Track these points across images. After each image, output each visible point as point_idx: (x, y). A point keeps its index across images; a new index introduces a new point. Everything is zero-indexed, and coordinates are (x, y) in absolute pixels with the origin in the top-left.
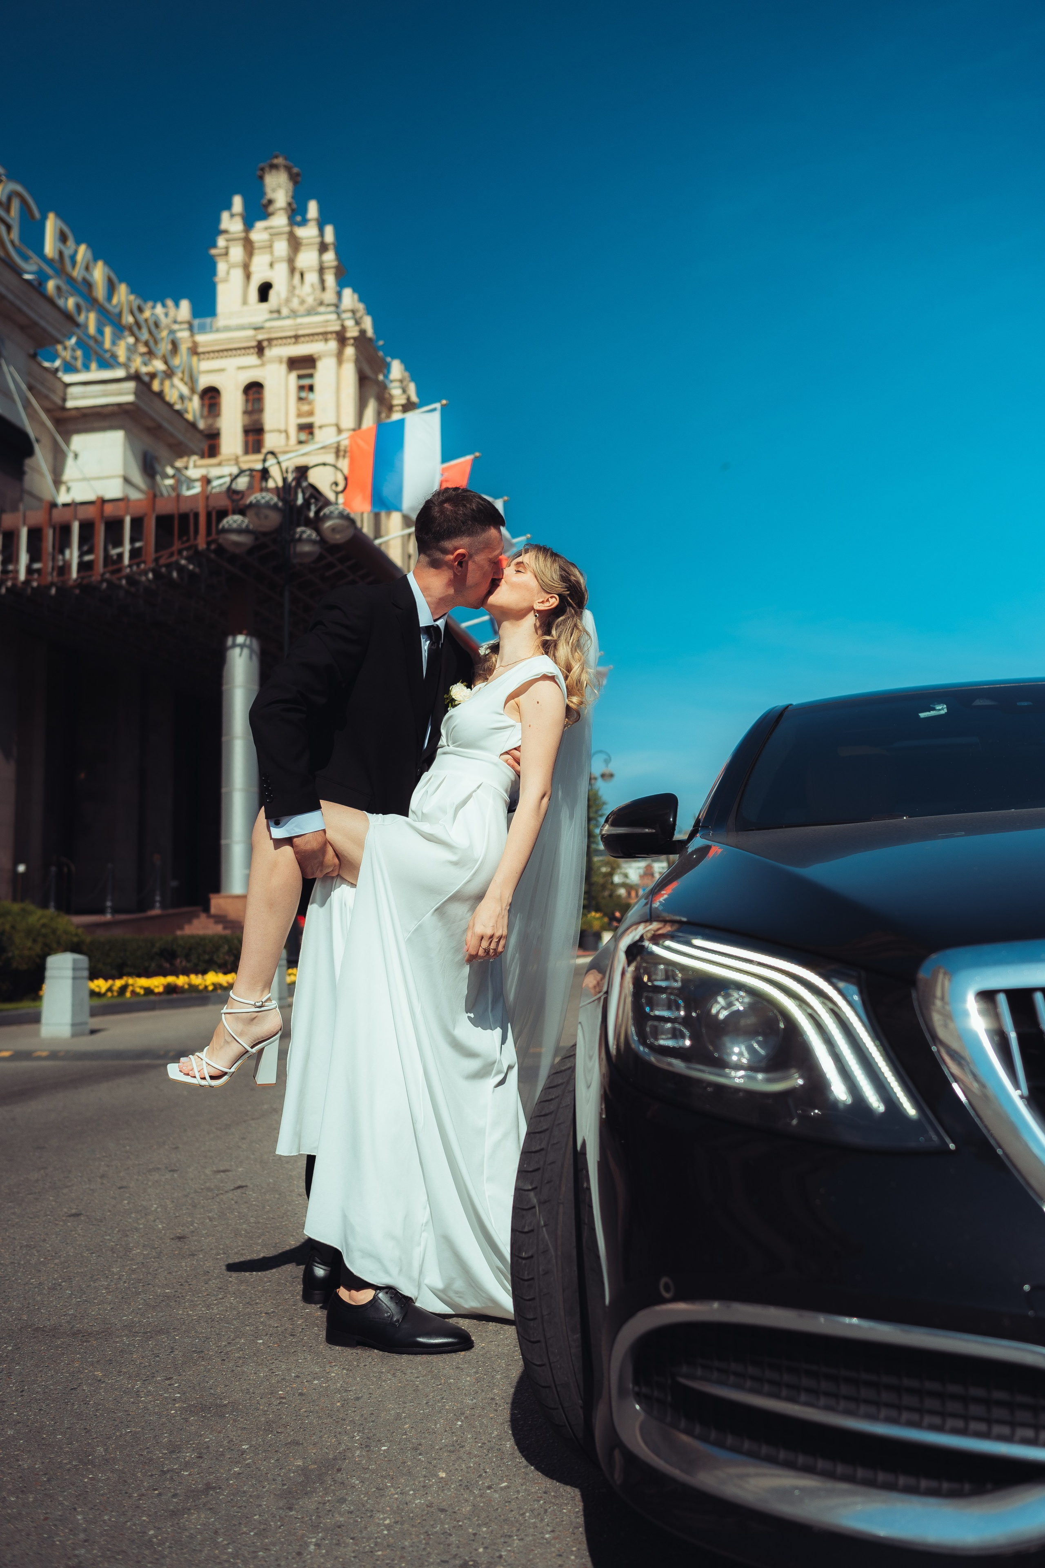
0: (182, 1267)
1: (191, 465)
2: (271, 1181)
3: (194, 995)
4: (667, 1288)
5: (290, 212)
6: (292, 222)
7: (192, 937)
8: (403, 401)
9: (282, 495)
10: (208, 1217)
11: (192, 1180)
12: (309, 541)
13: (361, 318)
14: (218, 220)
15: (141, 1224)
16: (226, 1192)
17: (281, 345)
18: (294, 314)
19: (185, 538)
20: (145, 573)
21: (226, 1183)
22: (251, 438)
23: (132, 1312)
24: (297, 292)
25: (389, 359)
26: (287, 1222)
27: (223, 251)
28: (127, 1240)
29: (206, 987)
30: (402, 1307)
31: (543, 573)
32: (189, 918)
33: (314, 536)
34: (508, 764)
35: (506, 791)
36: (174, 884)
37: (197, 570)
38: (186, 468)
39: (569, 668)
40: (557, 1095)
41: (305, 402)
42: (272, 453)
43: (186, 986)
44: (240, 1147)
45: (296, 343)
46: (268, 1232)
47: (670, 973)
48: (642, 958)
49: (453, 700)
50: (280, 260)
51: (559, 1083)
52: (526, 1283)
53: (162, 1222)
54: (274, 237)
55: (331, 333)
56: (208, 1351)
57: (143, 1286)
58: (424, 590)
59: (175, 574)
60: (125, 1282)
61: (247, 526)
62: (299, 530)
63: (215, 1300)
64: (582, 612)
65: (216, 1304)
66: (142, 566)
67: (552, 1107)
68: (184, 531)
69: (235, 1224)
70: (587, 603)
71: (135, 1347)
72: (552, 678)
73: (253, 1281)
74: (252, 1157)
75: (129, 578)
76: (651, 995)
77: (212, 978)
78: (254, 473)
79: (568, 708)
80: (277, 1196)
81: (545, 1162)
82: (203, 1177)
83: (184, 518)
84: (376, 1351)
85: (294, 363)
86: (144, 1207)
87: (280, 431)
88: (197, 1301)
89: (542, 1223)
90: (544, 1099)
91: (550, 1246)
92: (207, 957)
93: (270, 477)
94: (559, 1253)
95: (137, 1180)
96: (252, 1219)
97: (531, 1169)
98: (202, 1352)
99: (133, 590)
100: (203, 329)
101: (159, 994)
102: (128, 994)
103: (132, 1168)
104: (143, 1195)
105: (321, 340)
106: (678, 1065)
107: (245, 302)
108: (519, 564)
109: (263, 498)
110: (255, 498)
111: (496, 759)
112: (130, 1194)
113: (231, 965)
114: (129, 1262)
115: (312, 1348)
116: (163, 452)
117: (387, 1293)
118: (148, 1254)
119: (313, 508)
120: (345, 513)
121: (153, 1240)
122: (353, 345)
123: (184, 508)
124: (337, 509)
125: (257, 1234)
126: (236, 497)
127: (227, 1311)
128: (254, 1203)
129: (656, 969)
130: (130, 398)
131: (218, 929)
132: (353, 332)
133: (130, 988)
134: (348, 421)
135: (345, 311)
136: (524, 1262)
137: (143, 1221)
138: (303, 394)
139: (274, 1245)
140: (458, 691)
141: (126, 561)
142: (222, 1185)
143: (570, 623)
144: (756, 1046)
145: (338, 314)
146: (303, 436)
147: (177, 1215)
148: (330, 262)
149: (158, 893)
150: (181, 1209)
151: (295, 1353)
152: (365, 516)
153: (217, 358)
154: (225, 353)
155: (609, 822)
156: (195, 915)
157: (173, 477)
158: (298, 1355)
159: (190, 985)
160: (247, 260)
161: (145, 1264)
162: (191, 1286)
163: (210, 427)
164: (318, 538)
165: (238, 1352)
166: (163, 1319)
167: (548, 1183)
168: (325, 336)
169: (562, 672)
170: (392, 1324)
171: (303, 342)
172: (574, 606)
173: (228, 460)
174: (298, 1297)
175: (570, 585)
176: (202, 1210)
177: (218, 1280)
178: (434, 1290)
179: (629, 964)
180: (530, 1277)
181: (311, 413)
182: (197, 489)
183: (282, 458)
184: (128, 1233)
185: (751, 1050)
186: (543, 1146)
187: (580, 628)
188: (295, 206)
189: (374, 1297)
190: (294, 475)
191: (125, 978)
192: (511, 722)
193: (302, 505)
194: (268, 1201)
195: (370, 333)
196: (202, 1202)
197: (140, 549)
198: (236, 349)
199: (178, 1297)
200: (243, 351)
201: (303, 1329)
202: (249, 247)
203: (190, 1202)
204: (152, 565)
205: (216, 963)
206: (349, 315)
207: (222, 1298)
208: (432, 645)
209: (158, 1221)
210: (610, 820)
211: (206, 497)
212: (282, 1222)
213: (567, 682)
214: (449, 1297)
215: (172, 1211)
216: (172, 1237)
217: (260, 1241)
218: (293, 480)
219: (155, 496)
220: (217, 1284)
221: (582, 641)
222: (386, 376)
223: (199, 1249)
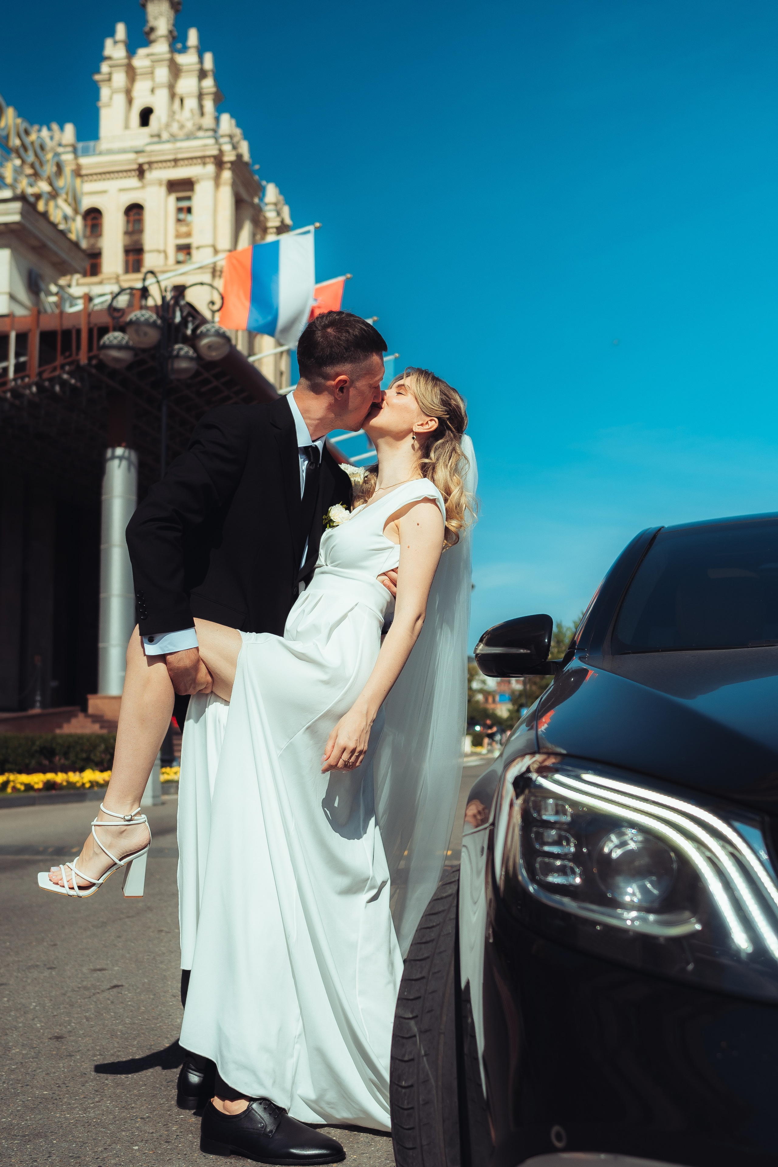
0: (60, 1068)
1: (74, 283)
2: (146, 980)
3: (72, 792)
4: (559, 1138)
5: (171, 39)
6: (173, 49)
7: (70, 736)
8: (277, 223)
9: (161, 313)
10: (85, 1016)
11: (69, 978)
12: (187, 357)
13: (238, 142)
14: (102, 47)
15: (20, 1023)
16: (103, 991)
17: (160, 168)
18: (174, 138)
19: (67, 354)
20: (29, 386)
21: (103, 982)
22: (131, 257)
23: (11, 1114)
24: (177, 117)
25: (264, 183)
26: (161, 1024)
27: (106, 77)
28: (7, 1039)
29: (83, 784)
30: (275, 1118)
31: (423, 395)
32: (68, 717)
33: (191, 353)
34: (385, 585)
35: (381, 611)
36: (54, 684)
37: (79, 384)
38: (69, 286)
39: (448, 492)
40: (438, 922)
41: (183, 223)
42: (152, 272)
43: (65, 784)
44: (115, 946)
45: (175, 166)
46: (143, 1033)
47: (560, 808)
48: (530, 792)
49: (331, 521)
50: (161, 86)
51: (440, 910)
52: (406, 1112)
53: (40, 1022)
54: (155, 64)
55: (209, 157)
56: (85, 1156)
57: (22, 1087)
58: (304, 412)
59: (57, 388)
60: (4, 1082)
61: (127, 343)
62: (177, 346)
63: (92, 1104)
64: (461, 436)
65: (93, 1108)
66: (27, 380)
67: (433, 935)
68: (66, 347)
69: (112, 1025)
70: (467, 427)
71: (13, 1150)
72: (434, 501)
73: (128, 1084)
74: (128, 955)
75: (13, 391)
76: (541, 830)
77: (90, 776)
78: (134, 292)
79: (447, 530)
80: (152, 997)
81: (426, 990)
82: (80, 976)
83: (66, 333)
84: (249, 1160)
85: (173, 186)
86: (24, 1005)
87: (159, 251)
88: (74, 1104)
89: (423, 1052)
90: (426, 926)
91: (431, 1076)
92: (84, 755)
93: (149, 295)
94: (440, 1083)
95: (17, 977)
96: (127, 1019)
97: (411, 997)
98: (79, 1157)
99: (17, 402)
100: (86, 152)
101: (39, 790)
102: (9, 790)
103: (11, 965)
104: (22, 993)
105: (199, 164)
106: (569, 904)
107: (127, 127)
108: (400, 386)
109: (143, 315)
110: (135, 316)
111: (373, 579)
112: (11, 992)
113: (106, 765)
114: (8, 1062)
115: (186, 1156)
116: (47, 270)
117: (260, 1104)
118: (27, 1054)
119: (190, 326)
120: (221, 331)
121: (32, 1040)
122: (230, 169)
123: (67, 324)
124: (213, 327)
125: (133, 1036)
126: (116, 314)
127: (103, 1115)
128: (130, 1003)
129: (546, 803)
130: (17, 218)
131: (95, 728)
132: (230, 157)
133: (11, 784)
134: (225, 242)
135: (222, 136)
136: (404, 1091)
137: (22, 1019)
138: (182, 216)
139: (149, 1047)
140: (337, 512)
141: (11, 374)
142: (98, 984)
143: (448, 447)
144: (649, 886)
145: (216, 139)
146: (181, 257)
147: (55, 1014)
148: (208, 88)
149: (38, 693)
150: (59, 1008)
151: (170, 1161)
152: (240, 334)
153: (100, 180)
154: (108, 176)
155: (484, 642)
156: (73, 715)
157: (57, 294)
158: (173, 1163)
159: (68, 782)
160: (129, 85)
161: (24, 1064)
162: (68, 1088)
163: (93, 246)
164: (195, 355)
165: (114, 1159)
166: (41, 1122)
167: (429, 1012)
168: (203, 160)
169: (442, 494)
170: (266, 1135)
171: (182, 166)
172: (454, 430)
173: (109, 279)
174: (173, 1102)
175: (450, 409)
176: (79, 1010)
177: (95, 1082)
178: (307, 1101)
179: (517, 797)
180: (410, 1106)
181: (189, 235)
182: (79, 306)
183: (161, 277)
184: (7, 1031)
185: (644, 890)
186: (424, 974)
187: (459, 451)
188: (175, 33)
189: (248, 1107)
190: (173, 294)
191: (7, 775)
192: (390, 543)
193: (180, 323)
194: (143, 1002)
195: (246, 157)
196: (79, 1001)
197: (24, 363)
198: (118, 172)
199: (56, 1099)
200: (125, 174)
201: (177, 1136)
202: (131, 73)
203: (67, 1000)
204: (35, 379)
205: (93, 761)
206: (226, 139)
207: (99, 1102)
208: (310, 465)
209: (36, 1019)
210: (485, 639)
211: (88, 314)
212: (157, 1023)
213: (447, 504)
214: (321, 1108)
215: (50, 1010)
216: (50, 1036)
217: (135, 1043)
218: (172, 298)
219: (39, 312)
220: (94, 1086)
221: (460, 465)
222: (261, 199)
223: (77, 1050)
